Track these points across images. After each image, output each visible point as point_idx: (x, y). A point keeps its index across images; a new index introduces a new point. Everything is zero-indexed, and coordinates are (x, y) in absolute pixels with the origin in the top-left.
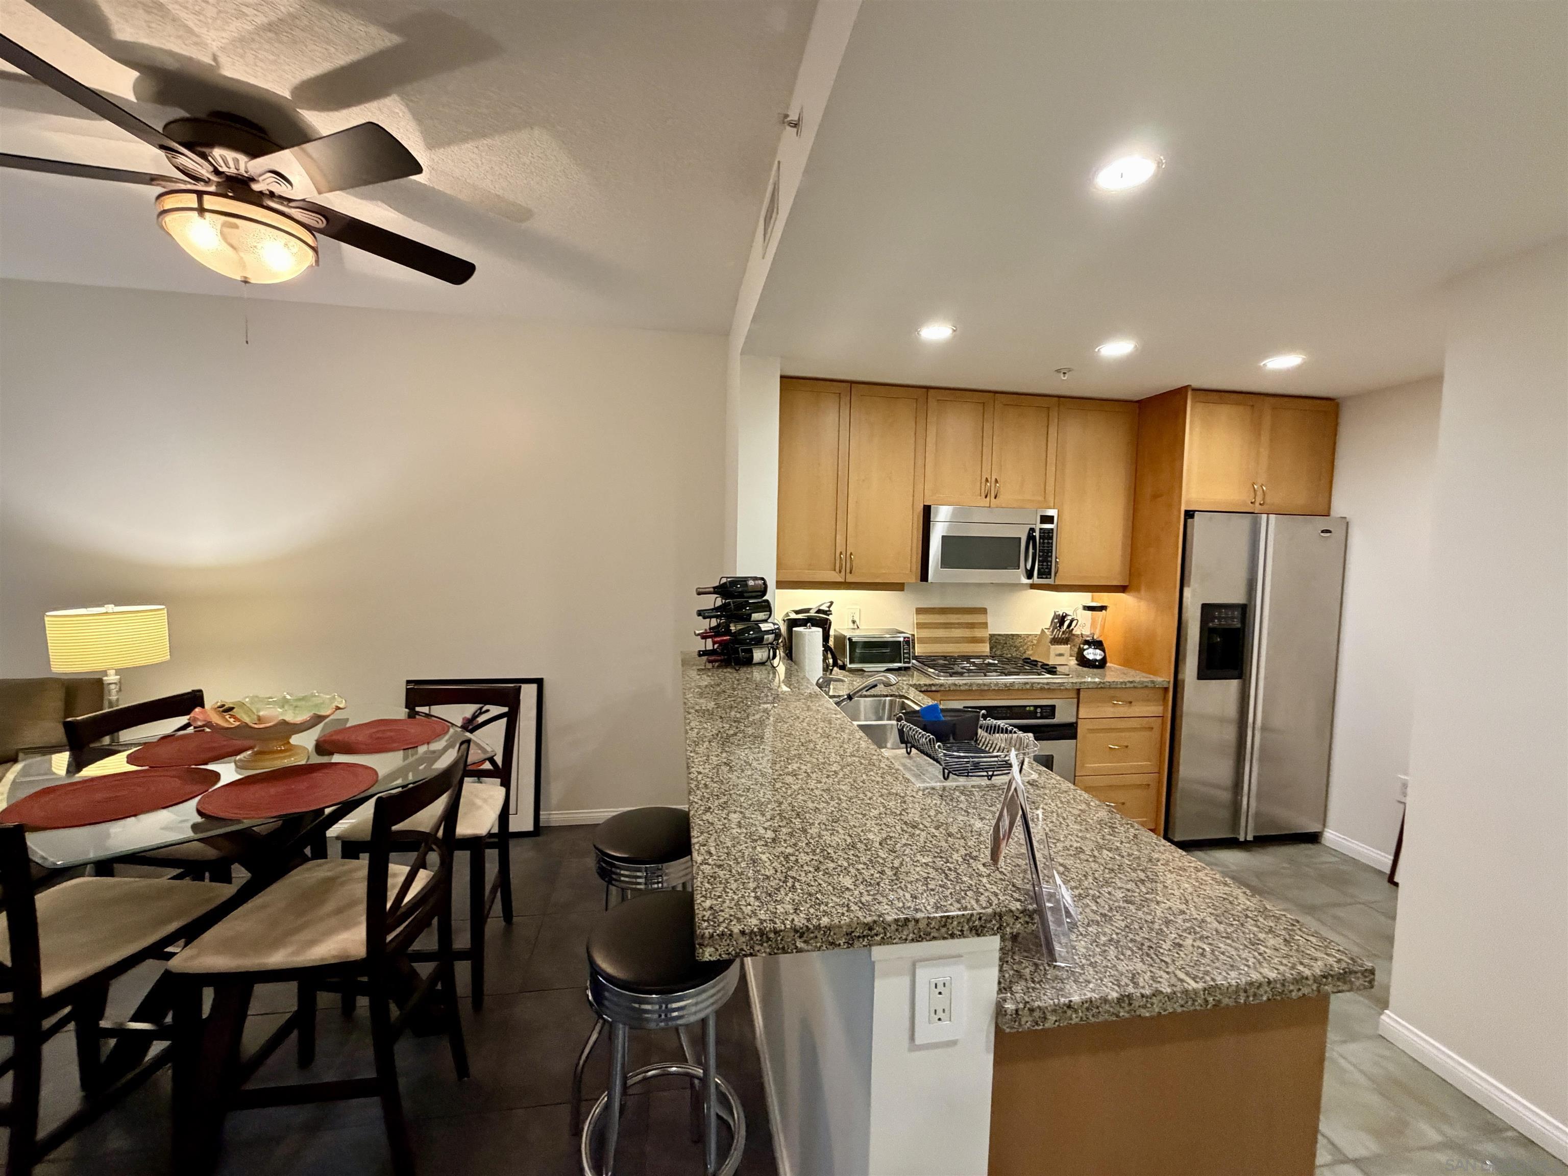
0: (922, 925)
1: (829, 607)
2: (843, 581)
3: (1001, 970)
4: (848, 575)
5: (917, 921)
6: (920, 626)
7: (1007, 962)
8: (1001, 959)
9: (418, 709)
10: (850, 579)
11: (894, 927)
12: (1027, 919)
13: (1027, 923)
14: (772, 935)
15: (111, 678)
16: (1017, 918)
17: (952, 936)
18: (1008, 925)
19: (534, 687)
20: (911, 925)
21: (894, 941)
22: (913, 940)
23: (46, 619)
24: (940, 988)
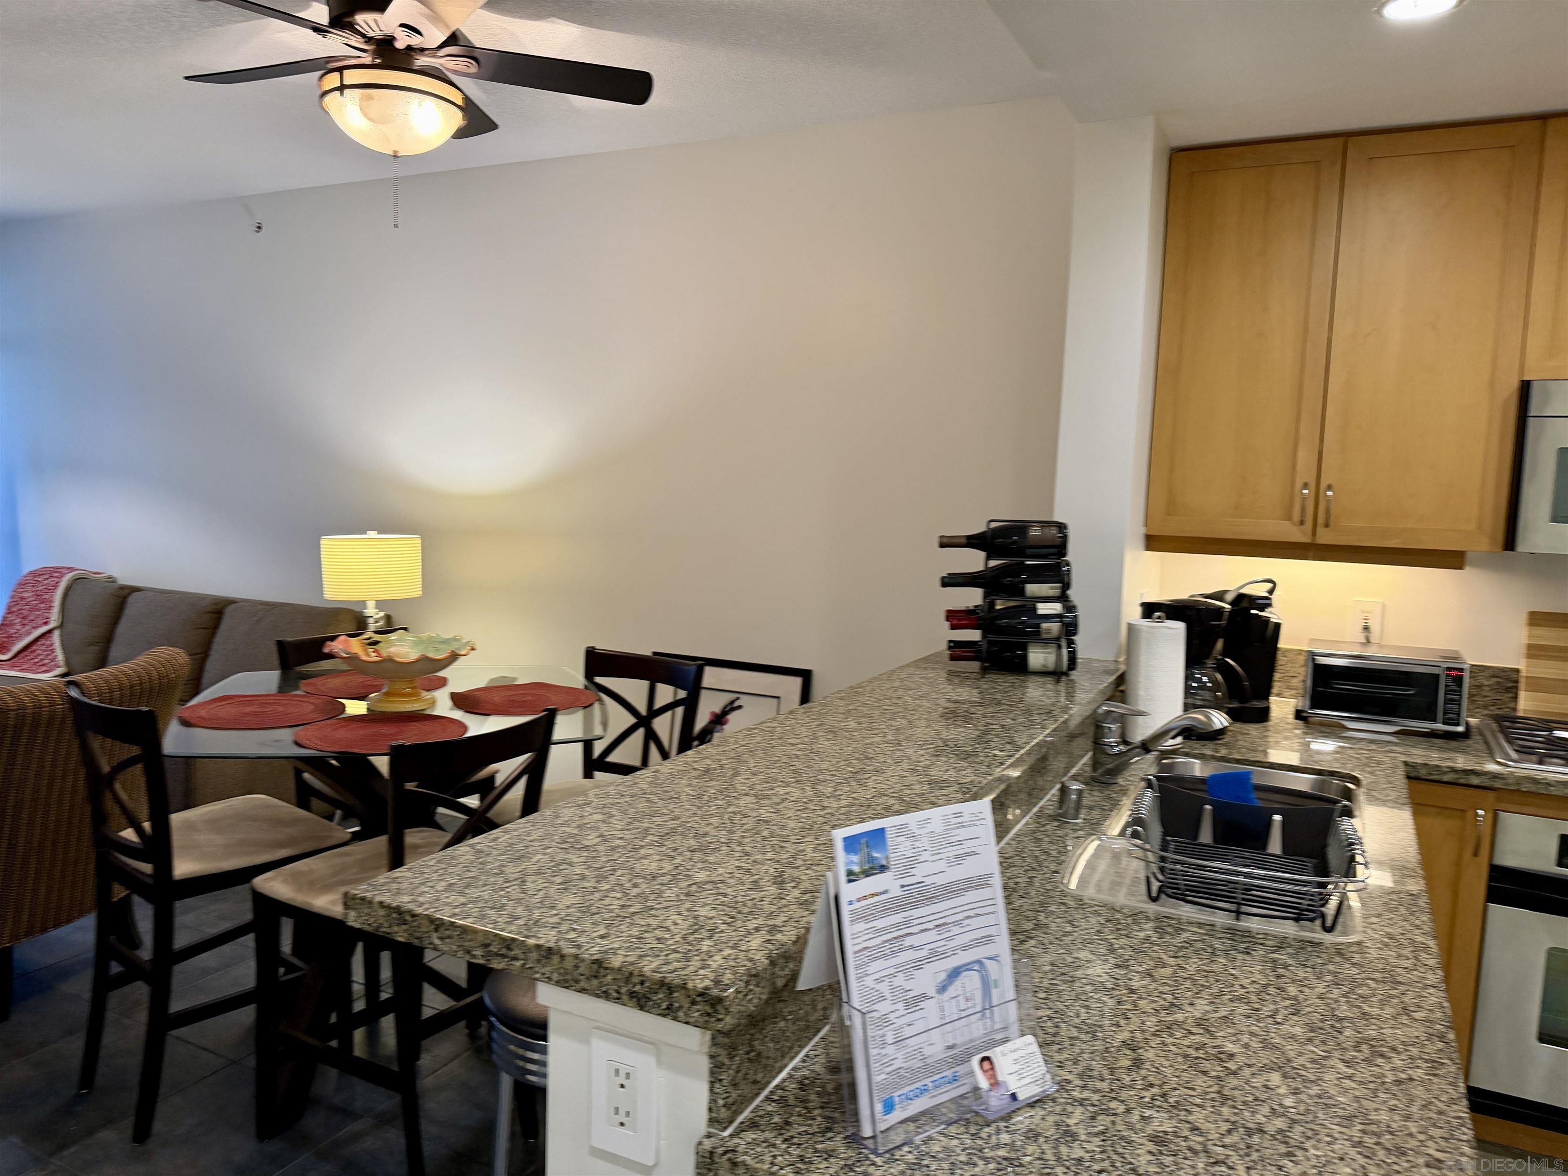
0: (569, 964)
1: (1271, 592)
2: (1308, 540)
3: (711, 1090)
4: (1320, 530)
5: (563, 957)
6: (1534, 651)
7: (720, 1080)
8: (712, 1073)
9: (599, 680)
10: (1325, 537)
11: (534, 955)
12: (708, 1009)
13: (709, 1014)
14: (408, 918)
15: (371, 611)
16: (694, 1003)
17: (606, 996)
18: (681, 1007)
19: (797, 682)
20: (556, 959)
21: (537, 976)
22: (558, 983)
23: (322, 542)
24: (622, 1079)
